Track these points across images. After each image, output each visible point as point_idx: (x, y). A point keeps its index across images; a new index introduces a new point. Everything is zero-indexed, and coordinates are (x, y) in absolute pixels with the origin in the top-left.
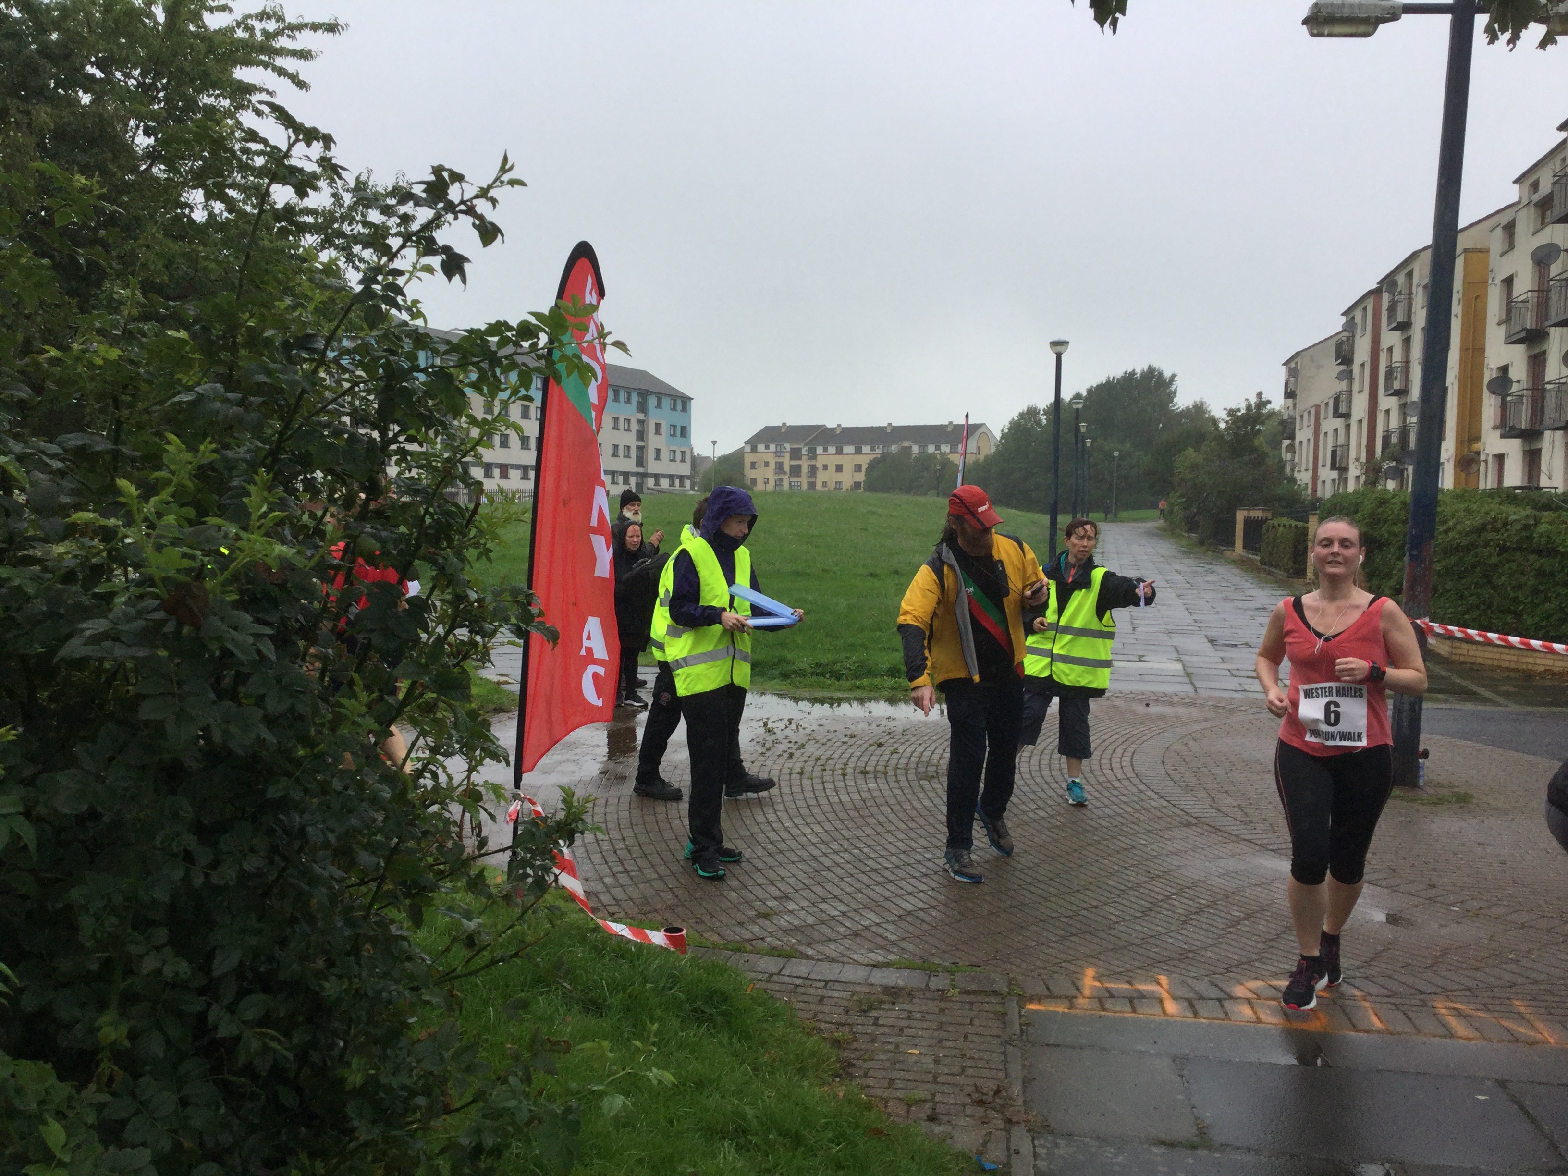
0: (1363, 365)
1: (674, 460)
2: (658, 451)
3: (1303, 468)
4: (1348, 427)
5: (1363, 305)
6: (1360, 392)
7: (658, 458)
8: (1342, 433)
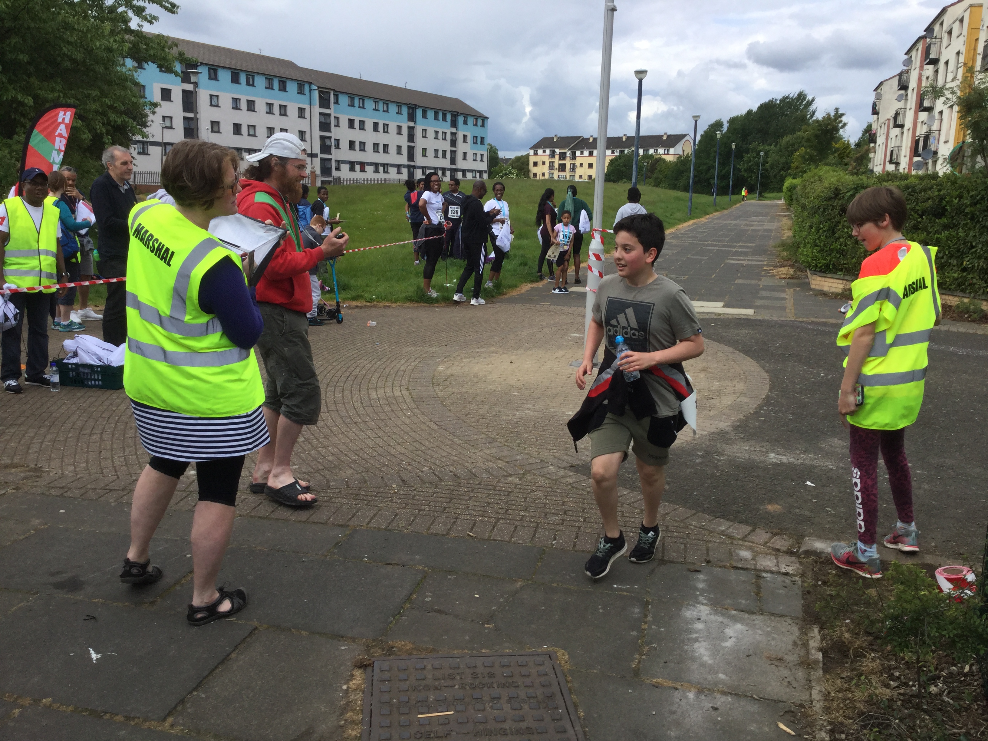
0: (913, 90)
1: (475, 160)
2: (465, 154)
3: (879, 163)
4: (903, 133)
5: (916, 48)
6: (910, 109)
7: (465, 158)
8: (899, 137)
